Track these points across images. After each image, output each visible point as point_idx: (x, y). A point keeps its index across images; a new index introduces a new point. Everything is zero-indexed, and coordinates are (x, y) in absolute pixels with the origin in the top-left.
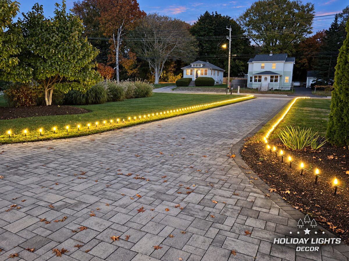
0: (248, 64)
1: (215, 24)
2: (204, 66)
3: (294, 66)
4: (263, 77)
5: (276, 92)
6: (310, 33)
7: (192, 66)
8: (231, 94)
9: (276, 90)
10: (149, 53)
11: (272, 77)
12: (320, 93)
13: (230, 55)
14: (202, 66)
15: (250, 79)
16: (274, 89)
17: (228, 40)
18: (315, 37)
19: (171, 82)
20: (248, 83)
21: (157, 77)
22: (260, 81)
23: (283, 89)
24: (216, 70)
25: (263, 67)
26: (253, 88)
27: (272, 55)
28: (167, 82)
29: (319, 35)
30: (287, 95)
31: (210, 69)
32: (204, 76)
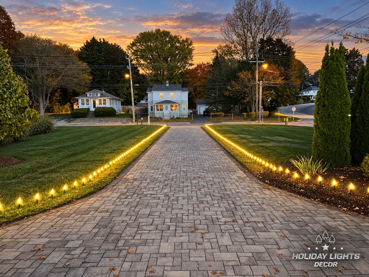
0: (147, 93)
1: (105, 52)
2: (102, 96)
3: (189, 94)
4: (164, 106)
5: (178, 120)
6: (191, 65)
7: (88, 96)
8: (142, 124)
9: (177, 118)
10: (31, 80)
11: (172, 106)
12: (215, 119)
13: (132, 85)
14: (99, 95)
15: (150, 108)
16: (175, 117)
17: (129, 70)
18: (196, 69)
19: (57, 112)
20: (149, 113)
21: (43, 108)
22: (162, 110)
23: (182, 117)
24: (114, 99)
25: (162, 97)
26: (157, 117)
27: (168, 85)
28: (52, 112)
29: (199, 66)
30: (189, 123)
31: (109, 98)
32: (102, 106)
